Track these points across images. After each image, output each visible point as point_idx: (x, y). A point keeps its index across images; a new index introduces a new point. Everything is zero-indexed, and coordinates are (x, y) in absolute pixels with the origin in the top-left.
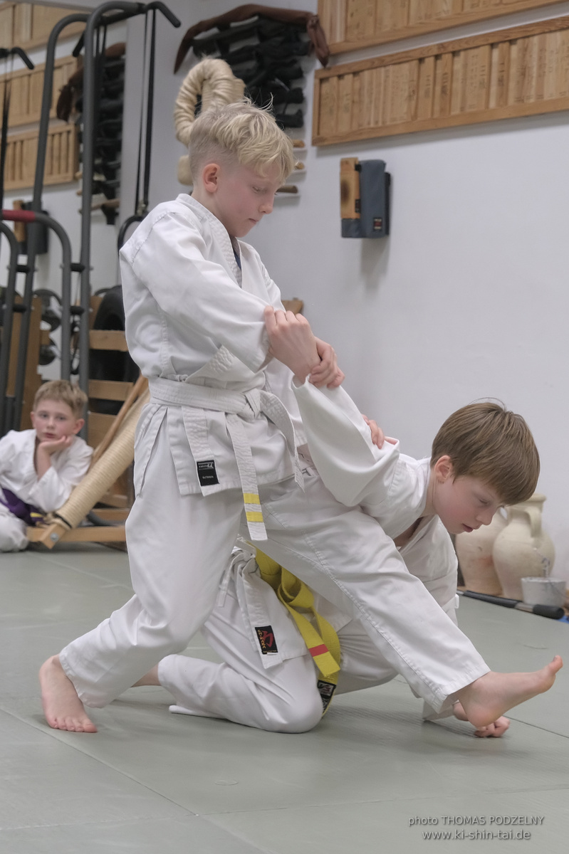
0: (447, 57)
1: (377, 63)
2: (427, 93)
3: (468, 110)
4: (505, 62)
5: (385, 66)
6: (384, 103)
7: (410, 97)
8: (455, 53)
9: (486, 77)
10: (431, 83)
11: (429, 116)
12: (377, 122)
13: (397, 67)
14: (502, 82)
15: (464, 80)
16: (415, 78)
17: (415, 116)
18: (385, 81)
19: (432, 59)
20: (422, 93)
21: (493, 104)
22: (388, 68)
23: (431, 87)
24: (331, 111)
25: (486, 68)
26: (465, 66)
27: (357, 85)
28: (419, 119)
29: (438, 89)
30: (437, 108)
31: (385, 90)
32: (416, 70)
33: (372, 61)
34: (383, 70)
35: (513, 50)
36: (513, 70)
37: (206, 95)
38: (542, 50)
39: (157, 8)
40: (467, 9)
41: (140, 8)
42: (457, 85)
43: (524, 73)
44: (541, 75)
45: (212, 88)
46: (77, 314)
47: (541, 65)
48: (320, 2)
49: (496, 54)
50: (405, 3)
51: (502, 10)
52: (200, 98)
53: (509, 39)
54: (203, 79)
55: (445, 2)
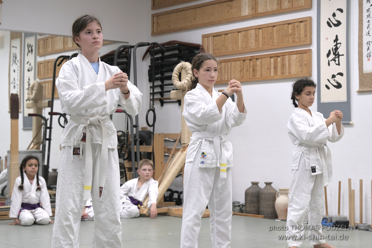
0: (254, 60)
1: (227, 61)
2: (247, 70)
3: (263, 76)
4: (276, 63)
5: (230, 62)
6: (231, 73)
7: (241, 71)
8: (256, 59)
9: (269, 66)
10: (249, 67)
11: (249, 77)
12: (228, 78)
13: (235, 62)
14: (275, 68)
15: (261, 67)
16: (242, 65)
17: (242, 78)
18: (231, 66)
19: (249, 60)
20: (245, 70)
21: (272, 74)
22: (231, 62)
23: (249, 69)
25: (269, 64)
26: (261, 63)
28: (244, 78)
29: (251, 69)
30: (251, 75)
31: (231, 69)
32: (242, 64)
33: (225, 60)
34: (229, 63)
35: (279, 59)
36: (279, 65)
37: (183, 73)
38: (289, 60)
39: (155, 45)
40: (261, 46)
41: (148, 44)
42: (258, 68)
43: (283, 66)
44: (290, 67)
45: (186, 71)
46: (135, 141)
47: (289, 64)
48: (203, 41)
49: (272, 60)
50: (237, 43)
51: (274, 47)
52: (180, 74)
53: (277, 56)
54: (182, 68)
55: (252, 44)
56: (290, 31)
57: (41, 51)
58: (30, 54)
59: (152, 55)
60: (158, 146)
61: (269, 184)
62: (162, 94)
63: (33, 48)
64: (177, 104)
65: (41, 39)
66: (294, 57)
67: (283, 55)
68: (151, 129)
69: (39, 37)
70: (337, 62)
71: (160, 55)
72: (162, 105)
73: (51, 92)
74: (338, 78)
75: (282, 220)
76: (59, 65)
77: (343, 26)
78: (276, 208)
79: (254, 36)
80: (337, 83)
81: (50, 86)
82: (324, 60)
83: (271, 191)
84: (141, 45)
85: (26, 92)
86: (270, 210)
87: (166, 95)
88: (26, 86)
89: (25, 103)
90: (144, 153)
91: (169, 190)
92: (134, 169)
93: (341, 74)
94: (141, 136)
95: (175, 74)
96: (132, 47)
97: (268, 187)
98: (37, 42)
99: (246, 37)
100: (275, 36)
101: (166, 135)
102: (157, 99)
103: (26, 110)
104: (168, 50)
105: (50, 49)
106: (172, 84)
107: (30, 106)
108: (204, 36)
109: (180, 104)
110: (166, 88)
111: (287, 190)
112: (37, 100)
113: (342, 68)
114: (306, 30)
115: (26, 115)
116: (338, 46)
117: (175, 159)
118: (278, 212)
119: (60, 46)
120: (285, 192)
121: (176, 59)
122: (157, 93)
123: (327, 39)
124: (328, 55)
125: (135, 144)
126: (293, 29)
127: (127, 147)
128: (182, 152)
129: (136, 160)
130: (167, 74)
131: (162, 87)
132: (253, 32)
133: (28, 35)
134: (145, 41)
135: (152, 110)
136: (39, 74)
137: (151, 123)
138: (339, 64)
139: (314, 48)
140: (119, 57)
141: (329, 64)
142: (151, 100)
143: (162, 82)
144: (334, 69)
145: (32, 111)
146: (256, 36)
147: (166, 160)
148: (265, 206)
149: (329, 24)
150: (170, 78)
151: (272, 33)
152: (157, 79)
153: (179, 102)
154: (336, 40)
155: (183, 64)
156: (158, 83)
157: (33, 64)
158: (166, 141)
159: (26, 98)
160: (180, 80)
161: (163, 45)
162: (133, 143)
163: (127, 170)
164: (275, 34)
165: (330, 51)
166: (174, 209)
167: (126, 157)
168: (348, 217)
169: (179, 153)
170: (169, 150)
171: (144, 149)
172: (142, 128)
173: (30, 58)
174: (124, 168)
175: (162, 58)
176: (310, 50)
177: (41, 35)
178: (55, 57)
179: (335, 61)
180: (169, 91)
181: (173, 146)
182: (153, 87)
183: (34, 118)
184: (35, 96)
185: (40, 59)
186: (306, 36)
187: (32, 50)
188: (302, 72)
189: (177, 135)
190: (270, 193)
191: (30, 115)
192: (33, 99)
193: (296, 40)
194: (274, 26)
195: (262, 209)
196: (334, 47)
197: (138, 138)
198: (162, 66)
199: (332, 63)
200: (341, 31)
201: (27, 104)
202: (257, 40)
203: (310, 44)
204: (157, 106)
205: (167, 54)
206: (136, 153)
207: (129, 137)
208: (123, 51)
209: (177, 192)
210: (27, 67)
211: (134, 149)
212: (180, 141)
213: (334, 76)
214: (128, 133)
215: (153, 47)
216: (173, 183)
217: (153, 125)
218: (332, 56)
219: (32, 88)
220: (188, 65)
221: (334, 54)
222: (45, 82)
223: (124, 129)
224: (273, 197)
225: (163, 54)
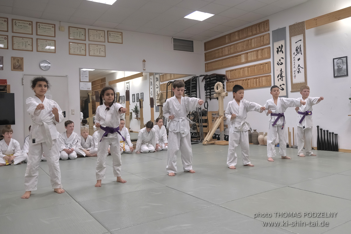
1: (236, 81)
2: (245, 84)
3: (251, 87)
4: (256, 81)
8: (248, 80)
9: (254, 82)
13: (239, 81)
14: (256, 83)
16: (243, 83)
21: (255, 86)
24: (229, 87)
26: (250, 81)
27: (233, 83)
29: (246, 84)
30: (246, 86)
35: (258, 79)
36: (258, 82)
37: (219, 86)
38: (262, 79)
39: (207, 75)
40: (250, 74)
41: (204, 75)
42: (249, 83)
43: (259, 82)
44: (262, 82)
45: (220, 86)
46: (200, 115)
47: (262, 81)
48: (226, 74)
49: (255, 80)
50: (240, 73)
51: (255, 74)
52: (217, 87)
53: (257, 78)
54: (218, 85)
55: (246, 73)
56: (262, 68)
57: (162, 80)
58: (157, 81)
59: (205, 80)
60: (209, 117)
61: (255, 130)
62: (210, 95)
63: (158, 79)
64: (217, 99)
65: (161, 75)
66: (264, 78)
67: (259, 77)
68: (206, 110)
69: (160, 75)
70: (282, 80)
71: (209, 80)
72: (210, 100)
73: (166, 96)
74: (283, 86)
75: (261, 145)
76: (168, 86)
77: (284, 65)
78: (258, 140)
79: (247, 70)
80: (282, 88)
81: (166, 94)
82: (276, 79)
83: (256, 133)
84: (201, 76)
85: (156, 96)
86: (256, 141)
87: (212, 96)
88: (156, 94)
89: (156, 101)
90: (204, 119)
91: (214, 134)
92: (200, 126)
93: (284, 84)
94: (202, 113)
95: (215, 87)
96: (198, 77)
97: (255, 131)
98: (160, 76)
99: (243, 70)
100: (256, 70)
101: (212, 112)
102: (208, 98)
103: (156, 104)
104: (212, 78)
105: (165, 79)
106: (214, 91)
107: (158, 102)
108: (227, 71)
109: (218, 99)
110: (212, 93)
111: (263, 133)
112: (160, 100)
113: (284, 82)
114: (268, 67)
115: (157, 106)
116: (282, 73)
117: (216, 122)
118: (259, 142)
119: (169, 78)
120: (262, 133)
121: (215, 81)
122: (208, 95)
123: (277, 70)
124: (278, 77)
125: (200, 116)
126: (263, 67)
127: (197, 117)
128: (219, 118)
129: (201, 123)
130: (212, 87)
131: (210, 92)
132: (246, 68)
133: (156, 74)
134: (203, 74)
135: (206, 102)
136: (161, 89)
137: (206, 107)
138: (283, 80)
139: (272, 74)
140: (192, 81)
141: (278, 81)
142: (206, 98)
143: (210, 91)
144: (281, 82)
145: (159, 104)
146: (248, 70)
147: (213, 122)
148: (254, 139)
149: (278, 64)
150: (213, 89)
151: (254, 69)
152: (208, 89)
153: (217, 98)
154: (281, 70)
155: (218, 83)
156: (209, 91)
157: (158, 85)
158: (212, 114)
159: (156, 99)
160: (217, 90)
161: (210, 75)
162: (199, 116)
163: (197, 126)
164: (256, 69)
165: (279, 75)
166: (217, 142)
167: (197, 121)
168: (288, 143)
169: (218, 119)
170: (214, 118)
171: (204, 118)
172: (203, 109)
173: (157, 83)
174: (196, 126)
175: (210, 81)
176: (270, 75)
177: (161, 73)
178: (167, 82)
179: (281, 79)
180: (213, 94)
181: (215, 116)
182: (206, 93)
183: (160, 107)
184: (160, 98)
185: (161, 83)
186: (268, 69)
187: (158, 80)
188: (267, 84)
189: (217, 111)
190: (256, 134)
191: (158, 106)
192: (159, 99)
193: (265, 71)
194: (255, 66)
195: (253, 141)
196: (280, 74)
197: (201, 113)
198: (210, 84)
199: (280, 80)
200: (283, 67)
201: (157, 101)
202: (248, 72)
203: (270, 72)
204: (208, 100)
205: (211, 79)
206: (200, 119)
207: (198, 113)
208: (194, 78)
209: (218, 135)
210: (156, 86)
211: (200, 118)
212: (218, 114)
213: (281, 85)
214: (197, 111)
215: (206, 77)
216: (216, 131)
217: (207, 108)
218: (280, 77)
219: (159, 95)
220: (220, 83)
221: (280, 76)
222: (163, 92)
223: (195, 110)
224: (257, 136)
225: (210, 79)
